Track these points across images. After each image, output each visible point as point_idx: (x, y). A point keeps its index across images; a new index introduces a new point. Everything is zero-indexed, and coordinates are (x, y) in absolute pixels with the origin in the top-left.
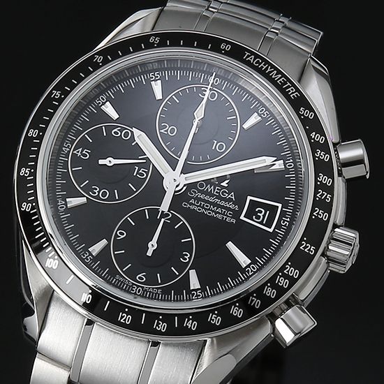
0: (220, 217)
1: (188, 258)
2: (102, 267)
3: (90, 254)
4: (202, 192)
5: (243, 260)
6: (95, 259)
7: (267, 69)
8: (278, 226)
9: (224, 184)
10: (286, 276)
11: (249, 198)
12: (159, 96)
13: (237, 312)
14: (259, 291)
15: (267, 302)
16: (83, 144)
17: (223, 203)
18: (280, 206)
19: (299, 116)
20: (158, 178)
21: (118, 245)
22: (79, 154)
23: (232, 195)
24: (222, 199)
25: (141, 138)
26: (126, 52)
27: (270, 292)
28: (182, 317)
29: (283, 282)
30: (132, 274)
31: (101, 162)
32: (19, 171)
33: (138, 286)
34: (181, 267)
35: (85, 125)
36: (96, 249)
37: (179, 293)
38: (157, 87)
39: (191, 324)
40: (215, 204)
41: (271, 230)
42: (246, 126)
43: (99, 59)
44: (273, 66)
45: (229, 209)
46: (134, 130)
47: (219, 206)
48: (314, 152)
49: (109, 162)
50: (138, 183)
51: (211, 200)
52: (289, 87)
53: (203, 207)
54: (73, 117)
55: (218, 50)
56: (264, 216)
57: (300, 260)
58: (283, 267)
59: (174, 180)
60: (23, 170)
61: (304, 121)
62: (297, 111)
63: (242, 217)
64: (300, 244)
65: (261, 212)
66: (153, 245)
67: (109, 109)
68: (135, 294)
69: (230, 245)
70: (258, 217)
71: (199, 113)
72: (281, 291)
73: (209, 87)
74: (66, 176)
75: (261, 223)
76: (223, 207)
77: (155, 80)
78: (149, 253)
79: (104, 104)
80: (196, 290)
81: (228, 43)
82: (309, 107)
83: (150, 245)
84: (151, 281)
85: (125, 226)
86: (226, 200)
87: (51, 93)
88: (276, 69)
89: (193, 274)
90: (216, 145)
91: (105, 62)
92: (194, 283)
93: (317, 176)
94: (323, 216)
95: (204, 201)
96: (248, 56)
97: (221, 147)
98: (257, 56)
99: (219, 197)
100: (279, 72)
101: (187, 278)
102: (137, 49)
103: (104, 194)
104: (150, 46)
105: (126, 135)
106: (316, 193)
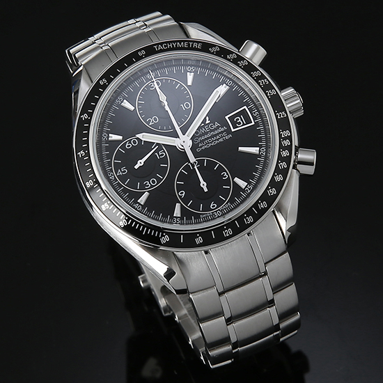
0: (221, 140)
1: (226, 175)
2: (189, 218)
3: (177, 218)
4: (201, 136)
5: (255, 150)
6: (182, 218)
7: (173, 45)
8: (255, 118)
9: (207, 122)
10: (285, 139)
11: (227, 117)
12: (132, 108)
13: (279, 178)
14: (280, 158)
15: (288, 160)
16: (117, 167)
17: (216, 132)
18: (245, 107)
19: (213, 53)
20: (171, 148)
21: (185, 200)
22: (121, 173)
23: (217, 124)
24: (213, 131)
25: (145, 137)
26: (96, 101)
27: (285, 154)
28: (256, 205)
29: (287, 143)
30: (207, 208)
31: (136, 167)
32: (101, 209)
33: (216, 212)
34: (227, 182)
35: (109, 157)
36: (177, 212)
37: (239, 196)
38: (126, 104)
39: (263, 205)
40: (213, 136)
41: (253, 123)
42: (190, 83)
43: (85, 116)
44: (174, 42)
45: (222, 132)
46: (138, 136)
47: (216, 135)
48: (238, 65)
49: (140, 163)
50: (164, 160)
51: (209, 135)
52: (192, 45)
53: (209, 143)
54: (100, 158)
55: (141, 58)
56: (242, 120)
57: (284, 124)
58: (280, 135)
59: (184, 142)
60: (103, 207)
61: (218, 54)
62: (209, 52)
63: (233, 130)
64: (276, 116)
65: (238, 119)
66: (203, 184)
67: (114, 137)
68: (218, 217)
69: (241, 149)
70: (240, 123)
71: (163, 98)
72: (289, 148)
73: (154, 80)
74: (125, 191)
75: (244, 125)
76: (218, 134)
77: (122, 102)
78: (206, 190)
79: (108, 137)
80: (246, 187)
81: (140, 50)
82: (213, 46)
84: (220, 203)
85: (180, 188)
86: (216, 129)
87: (78, 156)
88: (178, 41)
89: (236, 180)
90: (184, 107)
91: (91, 115)
92: (242, 184)
93: (251, 75)
94: (273, 92)
95: (206, 139)
96: (157, 48)
97: (187, 105)
98: (161, 44)
99: (211, 131)
100: (180, 42)
101: (236, 185)
102: (100, 94)
103: (153, 182)
104: (105, 87)
105: (135, 142)
106: (259, 84)
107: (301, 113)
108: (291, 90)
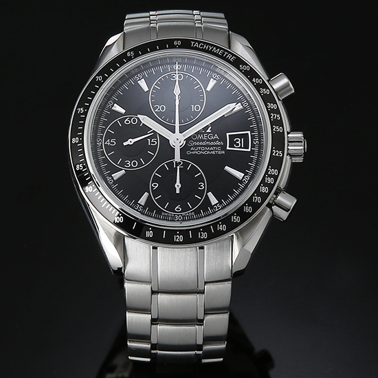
0: (213, 153)
1: (203, 186)
2: (151, 210)
3: (140, 205)
4: (196, 141)
5: (239, 175)
6: (144, 207)
7: (209, 48)
8: (253, 146)
9: (209, 131)
10: (270, 176)
11: (228, 134)
12: (146, 89)
13: (248, 209)
14: (257, 191)
15: (265, 196)
16: (109, 136)
17: (212, 143)
18: (249, 132)
19: (241, 71)
20: (165, 141)
21: (156, 193)
22: (109, 144)
23: (216, 136)
24: (210, 141)
25: (145, 120)
26: (116, 68)
27: (264, 190)
28: (215, 225)
29: (270, 180)
30: (171, 209)
31: (125, 144)
32: (75, 168)
33: (178, 215)
34: (201, 193)
35: (106, 124)
36: (142, 201)
37: (205, 210)
38: (143, 84)
39: (222, 227)
40: (207, 146)
41: (249, 150)
42: (209, 89)
43: (100, 78)
44: (212, 45)
45: (217, 146)
46: (139, 116)
47: (210, 146)
48: (259, 91)
49: (131, 142)
50: (153, 149)
51: (204, 144)
52: (227, 55)
53: (201, 150)
54: (97, 122)
55: (175, 47)
56: (241, 142)
57: (276, 163)
58: (267, 171)
59: (177, 140)
60: (78, 166)
61: (246, 73)
62: (238, 68)
63: (228, 148)
64: (272, 152)
65: (238, 141)
66: (178, 185)
67: (117, 108)
68: (178, 220)
69: (227, 168)
70: (238, 145)
71: (177, 91)
72: (271, 187)
73: (177, 72)
74: (105, 161)
75: (241, 147)
76: (213, 146)
77: (140, 80)
78: (178, 192)
79: (113, 106)
80: (216, 205)
81: (178, 40)
82: (245, 64)
83: (176, 186)
84: (185, 209)
85: (156, 179)
86: (213, 141)
87: (77, 111)
88: (215, 46)
90: (194, 108)
91: (105, 79)
92: (214, 201)
93: (266, 106)
94: (280, 129)
95: (200, 146)
96: (194, 44)
97: (197, 108)
98: (199, 42)
99: (208, 140)
100: (217, 47)
101: (207, 199)
102: (122, 64)
103: (134, 164)
104: (129, 59)
105: (134, 121)
106: (270, 116)
107: (300, 160)
108: (299, 135)
